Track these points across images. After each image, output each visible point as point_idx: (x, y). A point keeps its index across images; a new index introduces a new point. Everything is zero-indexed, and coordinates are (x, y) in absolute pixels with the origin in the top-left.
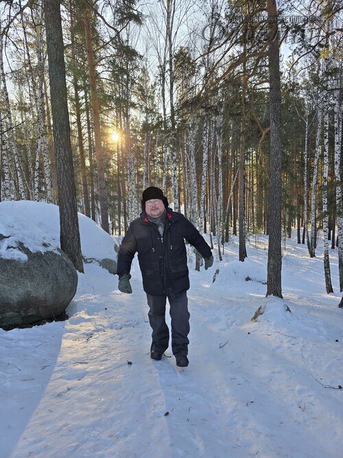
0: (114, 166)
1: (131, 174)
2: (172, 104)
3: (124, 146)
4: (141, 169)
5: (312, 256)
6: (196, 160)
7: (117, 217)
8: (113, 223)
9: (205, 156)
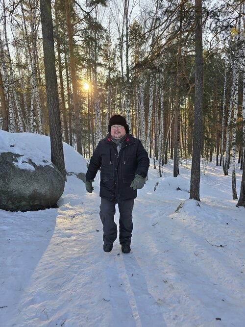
0: (86, 109)
1: (98, 114)
2: (127, 64)
3: (93, 94)
4: (105, 111)
5: (225, 175)
6: (145, 104)
7: (88, 145)
8: (84, 150)
9: (151, 102)
